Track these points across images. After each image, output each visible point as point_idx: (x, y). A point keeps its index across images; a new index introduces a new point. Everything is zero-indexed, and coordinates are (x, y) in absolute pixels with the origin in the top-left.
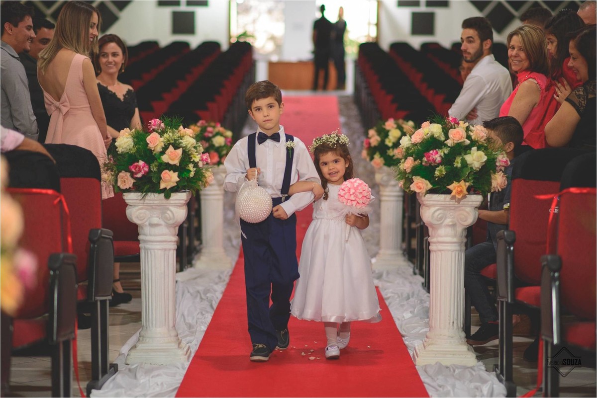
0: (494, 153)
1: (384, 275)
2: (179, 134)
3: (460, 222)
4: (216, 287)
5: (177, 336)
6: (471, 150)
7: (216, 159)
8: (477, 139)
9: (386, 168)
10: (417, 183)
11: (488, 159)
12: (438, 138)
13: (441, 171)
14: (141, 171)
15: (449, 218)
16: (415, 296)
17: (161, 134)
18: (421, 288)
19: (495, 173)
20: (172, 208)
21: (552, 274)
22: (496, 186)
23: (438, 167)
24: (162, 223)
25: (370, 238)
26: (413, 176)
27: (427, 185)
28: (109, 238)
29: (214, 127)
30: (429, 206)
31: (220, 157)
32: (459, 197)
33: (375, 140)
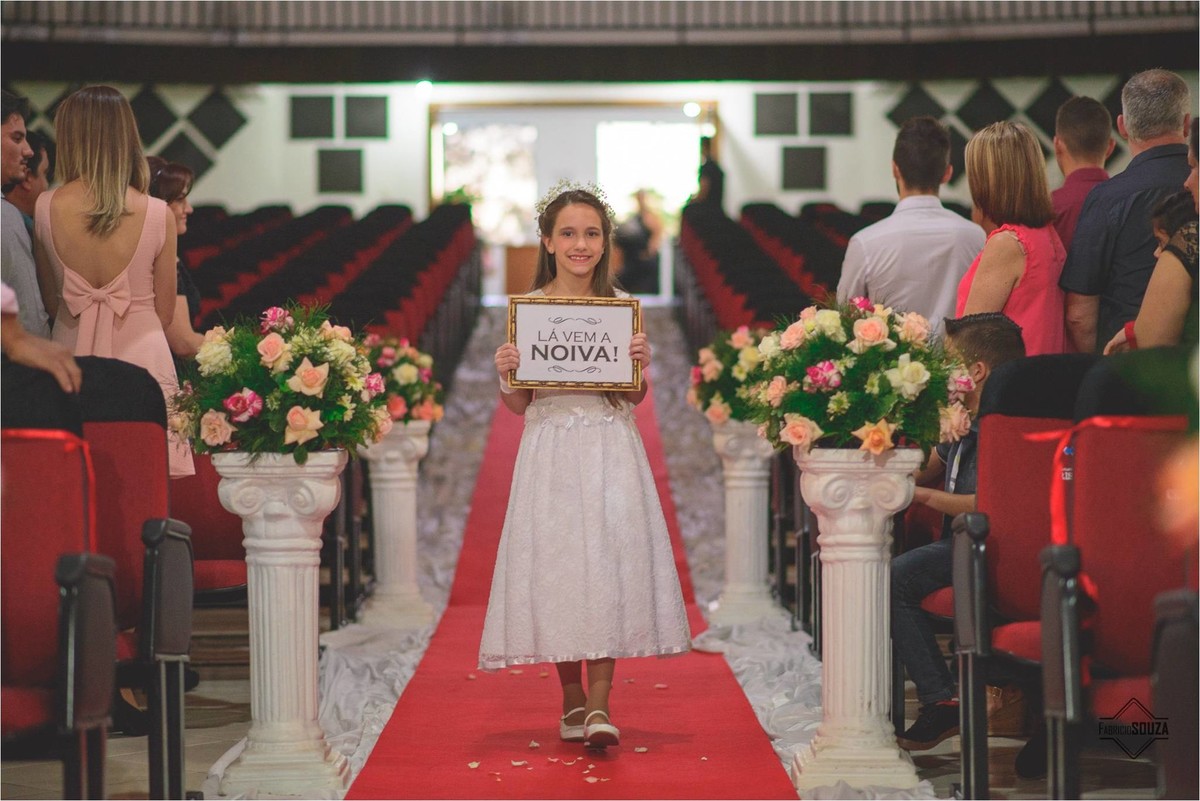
0: (944, 367)
1: (735, 633)
2: (321, 337)
3: (881, 503)
4: (402, 657)
5: (322, 738)
6: (897, 359)
7: (401, 410)
8: (909, 339)
9: (734, 423)
10: (794, 427)
11: (931, 378)
12: (833, 339)
13: (839, 402)
14: (247, 410)
15: (858, 496)
16: (795, 667)
17: (287, 337)
18: (805, 652)
19: (946, 406)
20: (308, 482)
21: (1061, 582)
22: (948, 430)
23: (835, 394)
24: (291, 512)
25: (706, 566)
26: (784, 413)
27: (813, 430)
28: (184, 540)
29: (396, 347)
30: (816, 473)
31: (410, 406)
32: (877, 451)
33: (712, 369)
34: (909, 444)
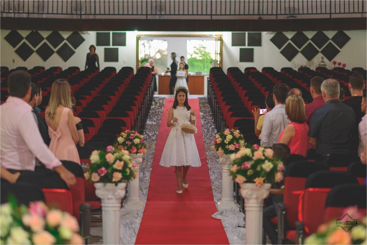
0: (277, 163)
1: (224, 213)
2: (122, 154)
3: (260, 196)
4: (136, 220)
6: (265, 162)
7: (135, 151)
8: (268, 156)
9: (224, 155)
10: (239, 178)
11: (273, 167)
12: (249, 156)
13: (250, 172)
14: (103, 173)
15: (255, 195)
17: (113, 154)
19: (277, 173)
20: (118, 190)
22: (277, 179)
24: (114, 198)
26: (237, 174)
27: (244, 179)
29: (134, 133)
30: (245, 189)
31: (138, 150)
32: (259, 185)
33: (219, 140)
34: (268, 182)
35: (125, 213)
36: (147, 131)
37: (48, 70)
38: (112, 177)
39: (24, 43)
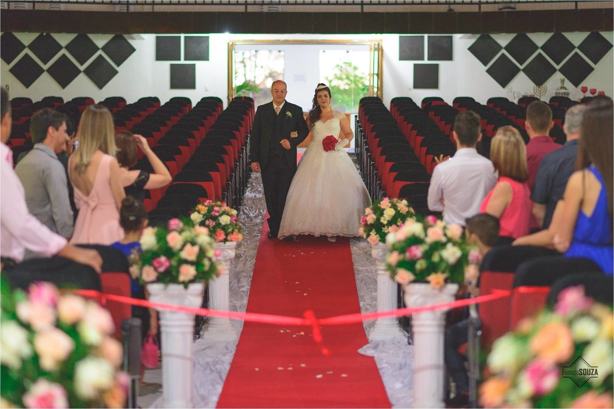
0: (468, 249)
1: (380, 346)
2: (195, 233)
4: (224, 358)
6: (446, 246)
7: (223, 237)
8: (452, 237)
10: (401, 275)
11: (462, 254)
12: (419, 236)
13: (421, 265)
14: (163, 266)
15: (429, 303)
17: (180, 233)
19: (468, 266)
20: (189, 297)
22: (469, 277)
23: (419, 261)
26: (396, 268)
27: (410, 276)
29: (220, 206)
30: (412, 294)
31: (227, 235)
32: (437, 287)
33: (371, 218)
34: (453, 282)
35: (204, 347)
36: (246, 209)
37: (68, 103)
38: (178, 272)
39: (27, 55)
